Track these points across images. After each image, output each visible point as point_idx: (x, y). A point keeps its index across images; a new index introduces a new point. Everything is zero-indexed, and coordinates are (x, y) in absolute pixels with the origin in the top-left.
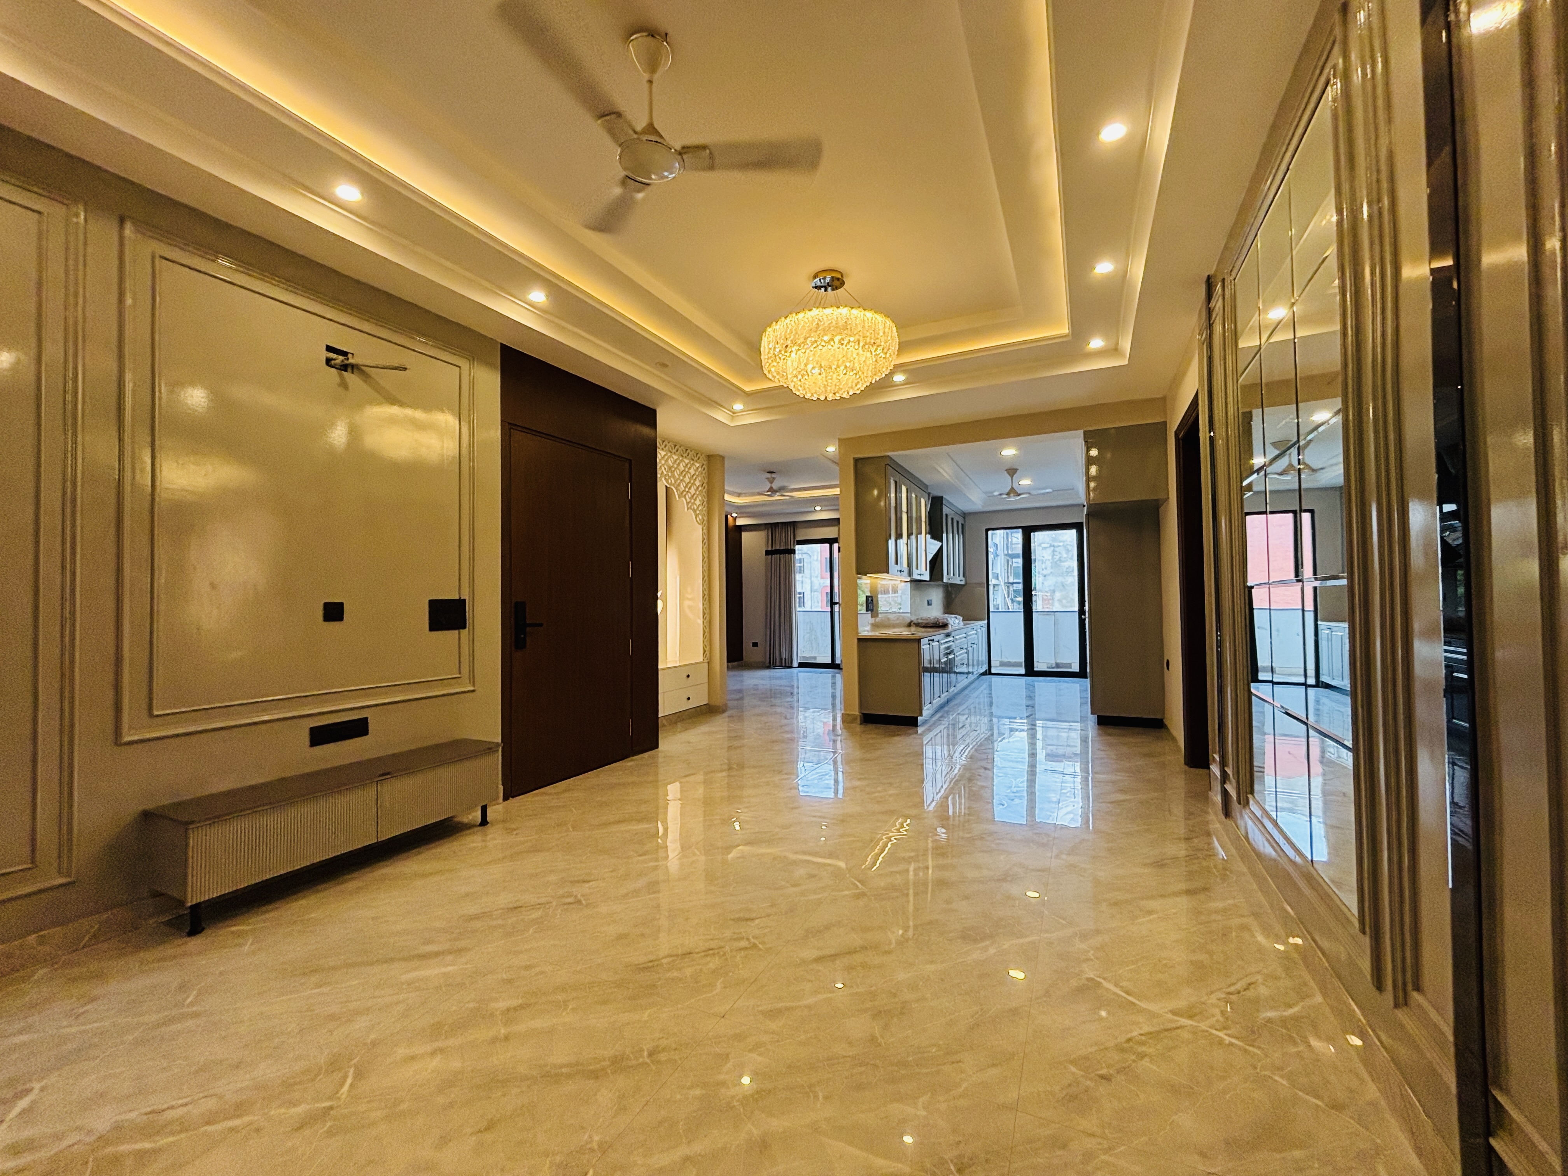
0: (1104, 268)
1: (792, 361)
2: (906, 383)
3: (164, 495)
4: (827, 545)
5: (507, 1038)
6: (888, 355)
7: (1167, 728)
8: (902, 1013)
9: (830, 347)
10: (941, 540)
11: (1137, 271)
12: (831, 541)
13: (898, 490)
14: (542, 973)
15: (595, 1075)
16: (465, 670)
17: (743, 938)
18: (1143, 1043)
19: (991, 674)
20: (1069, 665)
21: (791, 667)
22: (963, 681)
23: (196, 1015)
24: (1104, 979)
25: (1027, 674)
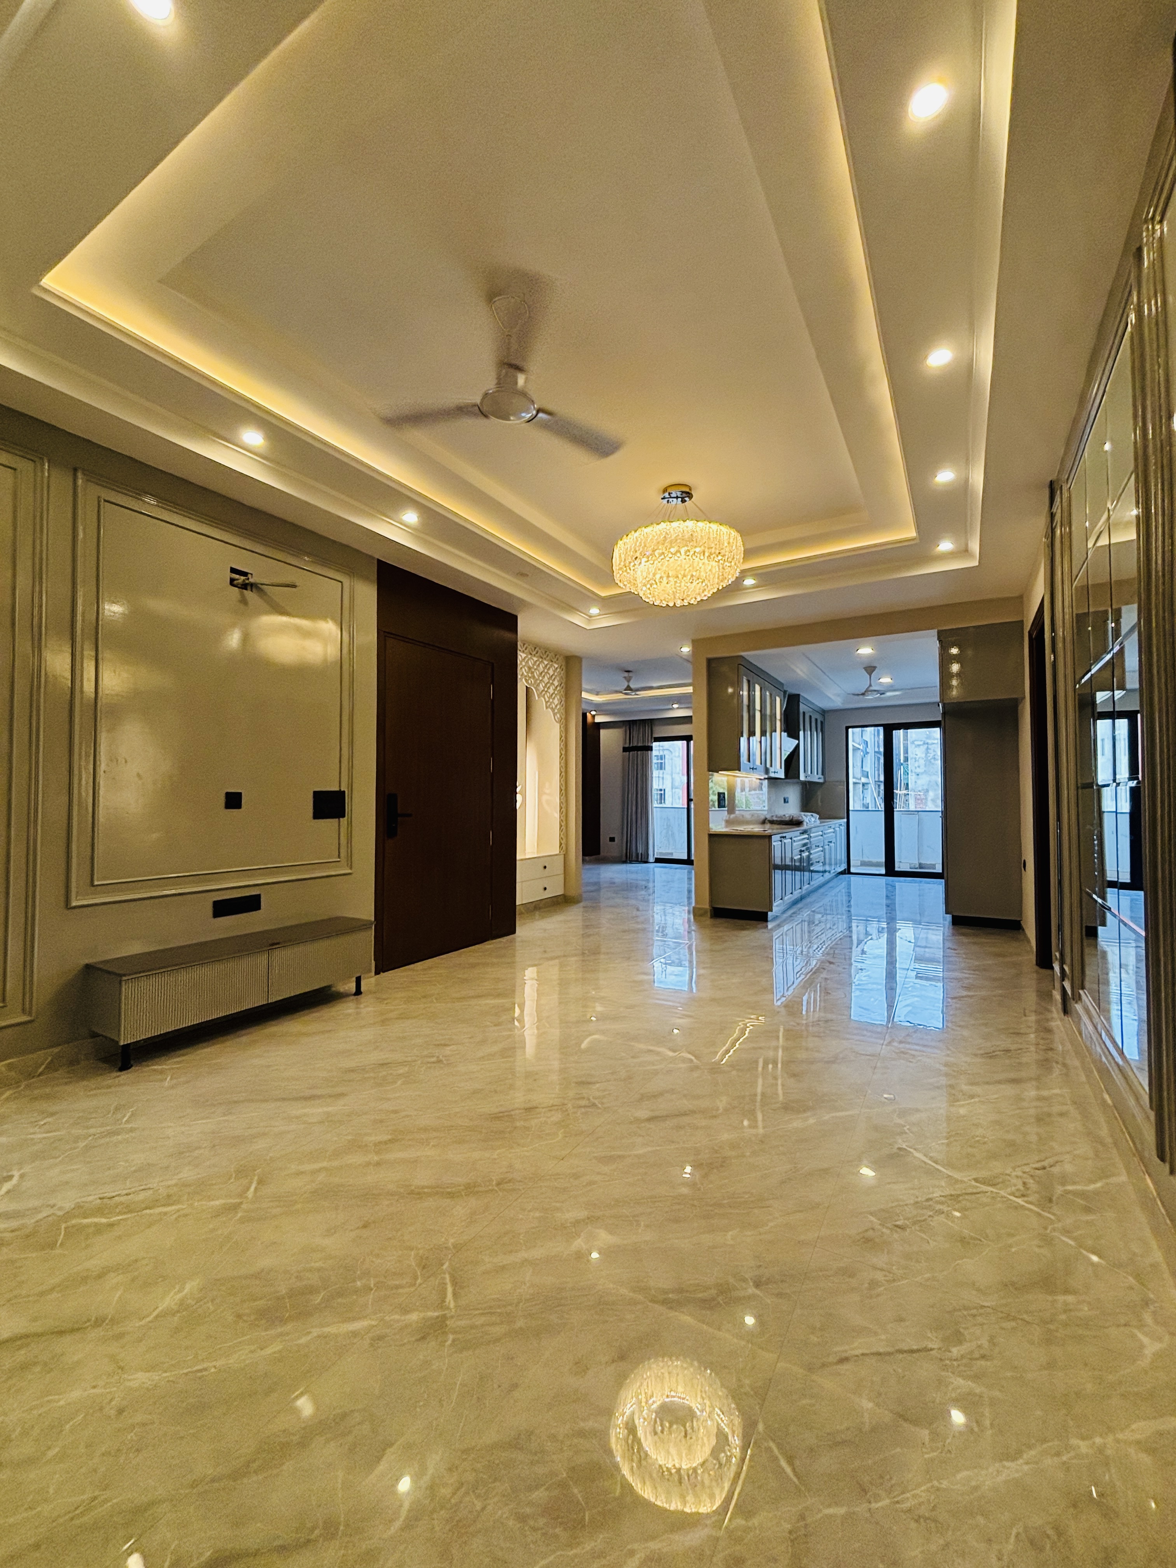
0: (945, 477)
1: (642, 572)
2: (754, 587)
3: (104, 701)
4: (685, 742)
5: (378, 1164)
6: (733, 564)
7: (1023, 930)
8: (722, 1166)
9: (676, 558)
10: (798, 738)
11: (978, 478)
12: (688, 738)
13: (751, 689)
14: (407, 1116)
15: (451, 1195)
16: (343, 854)
17: (584, 1098)
18: (942, 1203)
19: (849, 873)
20: (933, 866)
21: (646, 862)
22: (818, 880)
23: (132, 1130)
24: (915, 1149)
25: (886, 875)
